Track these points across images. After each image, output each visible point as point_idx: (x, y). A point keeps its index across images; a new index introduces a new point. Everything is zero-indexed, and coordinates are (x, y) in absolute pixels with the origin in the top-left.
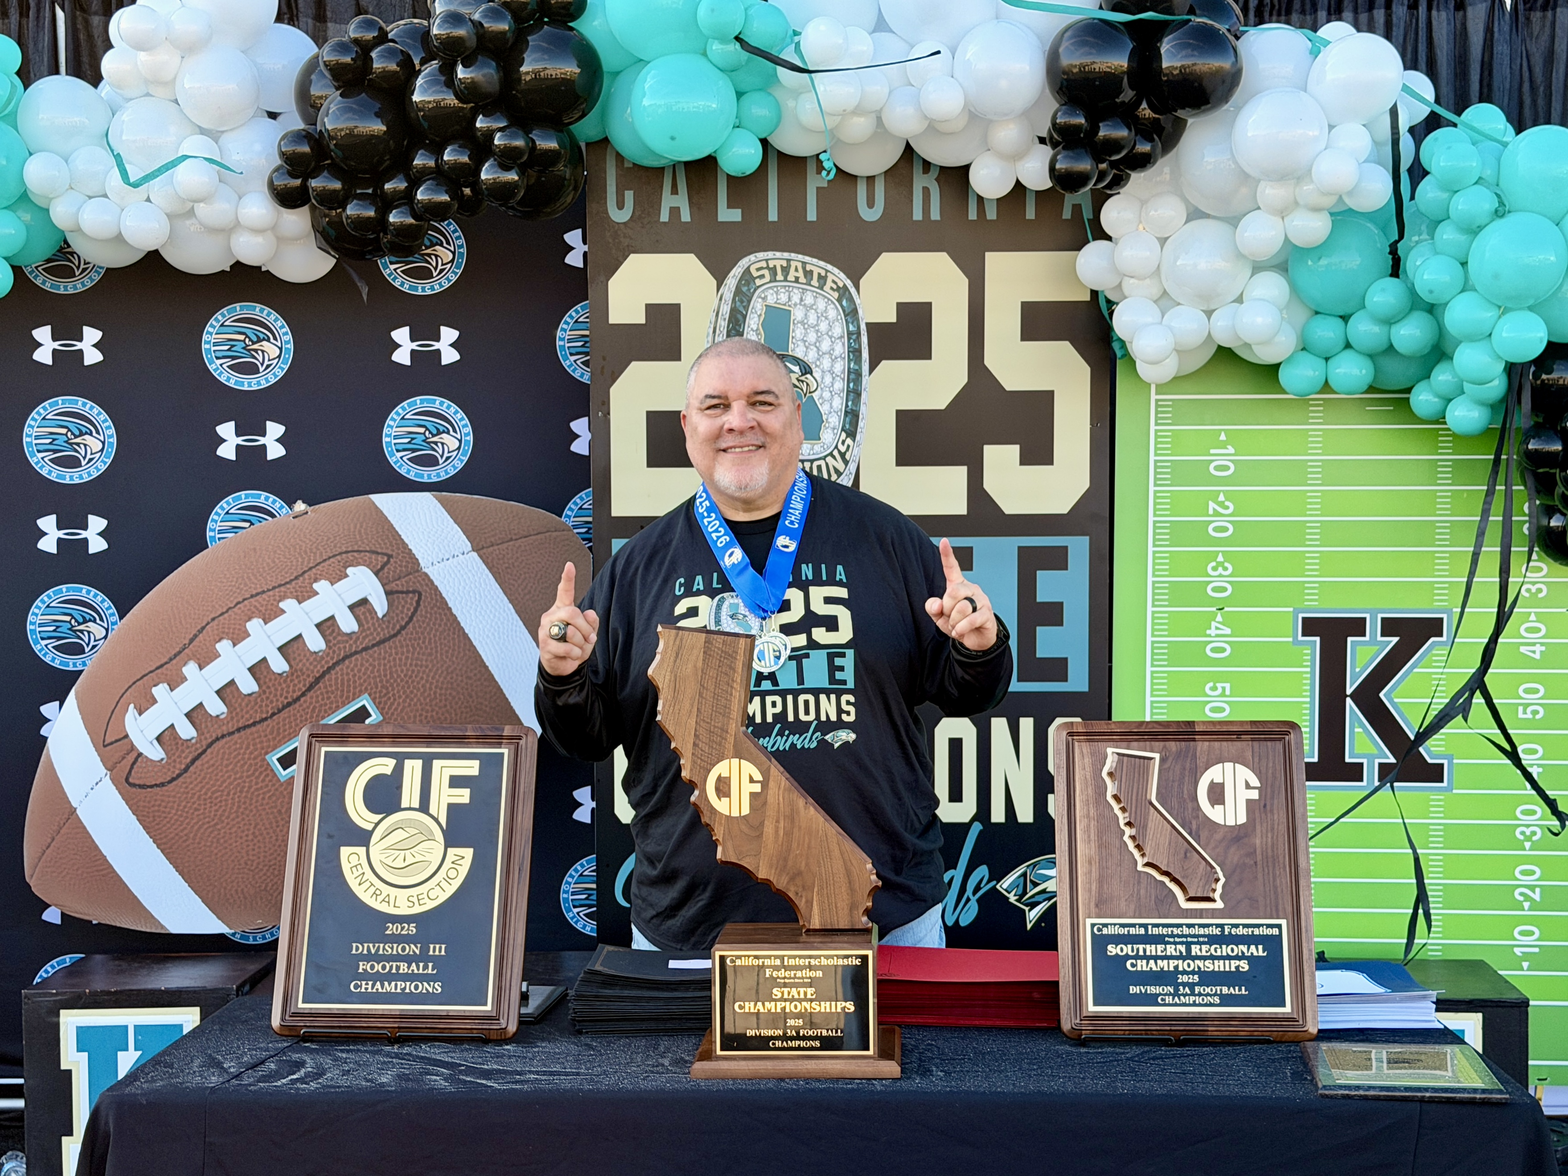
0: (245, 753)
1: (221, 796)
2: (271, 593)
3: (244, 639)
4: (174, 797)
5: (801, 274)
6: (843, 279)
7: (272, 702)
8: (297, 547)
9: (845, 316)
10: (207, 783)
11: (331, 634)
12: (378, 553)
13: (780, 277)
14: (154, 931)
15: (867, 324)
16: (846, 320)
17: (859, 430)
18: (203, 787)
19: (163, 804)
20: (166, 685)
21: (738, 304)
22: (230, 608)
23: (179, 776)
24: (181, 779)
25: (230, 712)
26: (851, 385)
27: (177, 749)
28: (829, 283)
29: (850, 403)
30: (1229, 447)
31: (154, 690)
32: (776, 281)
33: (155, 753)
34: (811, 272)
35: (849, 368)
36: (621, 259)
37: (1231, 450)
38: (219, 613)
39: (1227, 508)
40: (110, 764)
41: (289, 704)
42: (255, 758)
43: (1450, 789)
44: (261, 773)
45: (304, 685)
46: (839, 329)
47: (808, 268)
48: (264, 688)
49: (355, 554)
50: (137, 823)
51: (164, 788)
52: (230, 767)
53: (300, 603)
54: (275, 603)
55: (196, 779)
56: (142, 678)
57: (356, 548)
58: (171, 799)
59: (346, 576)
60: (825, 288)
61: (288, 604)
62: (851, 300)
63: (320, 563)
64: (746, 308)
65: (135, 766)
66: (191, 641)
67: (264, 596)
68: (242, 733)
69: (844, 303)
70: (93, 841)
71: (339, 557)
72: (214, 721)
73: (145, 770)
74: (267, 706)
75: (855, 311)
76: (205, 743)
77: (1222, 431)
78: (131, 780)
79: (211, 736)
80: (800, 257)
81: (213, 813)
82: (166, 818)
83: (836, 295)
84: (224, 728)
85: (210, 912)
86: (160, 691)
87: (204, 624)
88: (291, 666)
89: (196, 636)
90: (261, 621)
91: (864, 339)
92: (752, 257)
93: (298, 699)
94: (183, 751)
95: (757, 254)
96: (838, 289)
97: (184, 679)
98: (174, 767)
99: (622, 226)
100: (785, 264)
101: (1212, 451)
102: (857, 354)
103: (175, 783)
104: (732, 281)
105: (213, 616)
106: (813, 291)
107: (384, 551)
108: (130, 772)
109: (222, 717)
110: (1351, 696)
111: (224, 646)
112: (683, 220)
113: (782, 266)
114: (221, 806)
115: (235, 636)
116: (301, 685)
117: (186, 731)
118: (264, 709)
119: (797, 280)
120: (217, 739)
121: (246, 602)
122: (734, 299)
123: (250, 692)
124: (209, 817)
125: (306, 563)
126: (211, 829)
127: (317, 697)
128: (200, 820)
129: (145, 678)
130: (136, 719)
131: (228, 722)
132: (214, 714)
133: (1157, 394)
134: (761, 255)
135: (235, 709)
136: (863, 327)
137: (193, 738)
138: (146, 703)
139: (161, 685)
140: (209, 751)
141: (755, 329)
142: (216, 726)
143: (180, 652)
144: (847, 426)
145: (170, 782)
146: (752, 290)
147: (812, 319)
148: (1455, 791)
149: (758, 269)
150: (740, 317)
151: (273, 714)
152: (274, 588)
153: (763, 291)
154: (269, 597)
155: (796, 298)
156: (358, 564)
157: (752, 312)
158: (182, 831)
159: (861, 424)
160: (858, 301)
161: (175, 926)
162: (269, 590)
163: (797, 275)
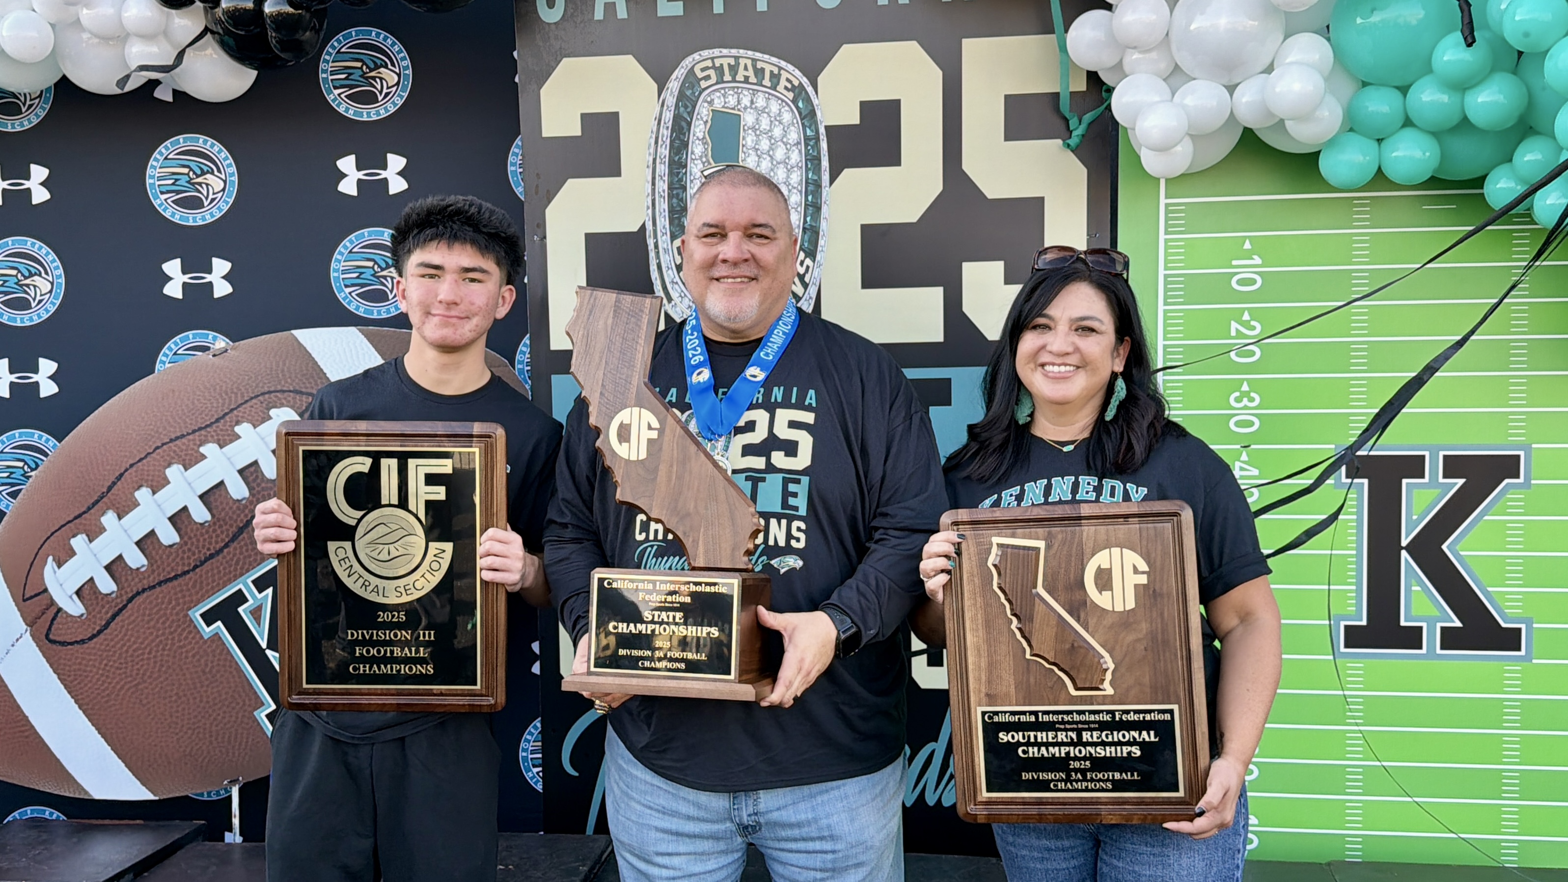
0: (166, 608)
1: (143, 654)
2: (191, 437)
3: (164, 486)
4: (95, 654)
5: (751, 73)
6: (799, 77)
7: (194, 554)
8: (218, 387)
9: (802, 120)
10: (129, 640)
11: (254, 480)
12: (301, 393)
13: (728, 77)
14: (77, 796)
15: (827, 128)
16: (803, 124)
17: (819, 248)
18: (124, 645)
19: (84, 662)
20: (84, 536)
21: (682, 109)
22: (149, 454)
23: (100, 632)
24: (102, 636)
25: (151, 564)
26: (810, 198)
27: (98, 604)
28: (783, 83)
29: (808, 219)
30: (1255, 257)
31: (73, 542)
32: (724, 82)
33: (74, 608)
34: (763, 70)
35: (807, 179)
36: (553, 64)
37: (1257, 260)
38: (137, 459)
39: (1254, 328)
40: (29, 619)
41: (212, 556)
42: (177, 614)
43: (1528, 658)
44: (184, 630)
45: (227, 536)
46: (794, 135)
47: (760, 65)
48: (186, 539)
49: (278, 394)
50: (59, 682)
51: (86, 645)
52: (152, 623)
53: (221, 447)
54: (196, 448)
55: (117, 636)
56: (60, 529)
57: (279, 388)
58: (93, 657)
59: (270, 418)
60: (778, 88)
61: (209, 449)
62: (808, 100)
63: (242, 404)
64: (691, 114)
65: (55, 622)
66: (110, 489)
67: (184, 440)
68: (164, 587)
69: (800, 104)
70: (15, 701)
71: (261, 398)
72: (134, 575)
73: (66, 626)
74: (189, 558)
75: (812, 114)
76: (125, 598)
77: (1247, 238)
78: (51, 637)
79: (132, 591)
80: (750, 53)
81: (135, 672)
82: (87, 677)
83: (791, 95)
84: (145, 582)
85: (133, 778)
86: (79, 542)
87: (122, 470)
88: (213, 515)
89: (114, 483)
90: (181, 467)
91: (824, 145)
92: (696, 56)
93: (221, 550)
94: (103, 607)
95: (701, 52)
96: (793, 89)
97: (102, 530)
98: (95, 623)
99: (553, 27)
100: (732, 61)
101: (1234, 263)
102: (816, 162)
103: (95, 640)
104: (674, 85)
105: (132, 462)
106: (766, 92)
107: (309, 390)
108: (50, 629)
109: (143, 569)
110: (1407, 548)
111: (143, 494)
112: (619, 17)
113: (729, 64)
114: (142, 666)
115: (155, 484)
116: (224, 536)
117: (106, 585)
118: (186, 562)
119: (746, 80)
120: (138, 593)
121: (165, 447)
122: (677, 105)
123: (171, 543)
124: (131, 676)
125: (226, 405)
126: (133, 689)
127: (241, 547)
128: (121, 680)
129: (63, 529)
130: (55, 572)
131: (149, 576)
132: (134, 567)
133: (1166, 198)
134: (706, 53)
135: (156, 562)
136: (822, 130)
137: (113, 592)
138: (64, 555)
139: (79, 536)
140: (130, 605)
141: (701, 137)
142: (137, 580)
143: (97, 502)
144: (806, 244)
145: (90, 639)
146: (697, 94)
147: (765, 124)
148: (1534, 661)
149: (703, 70)
150: (684, 124)
151: (196, 567)
152: (194, 432)
153: (709, 95)
154: (189, 441)
155: (746, 101)
156: (282, 405)
157: (697, 119)
158: (104, 691)
159: (821, 242)
160: (815, 102)
161: (99, 791)
162: (188, 434)
163: (746, 74)
